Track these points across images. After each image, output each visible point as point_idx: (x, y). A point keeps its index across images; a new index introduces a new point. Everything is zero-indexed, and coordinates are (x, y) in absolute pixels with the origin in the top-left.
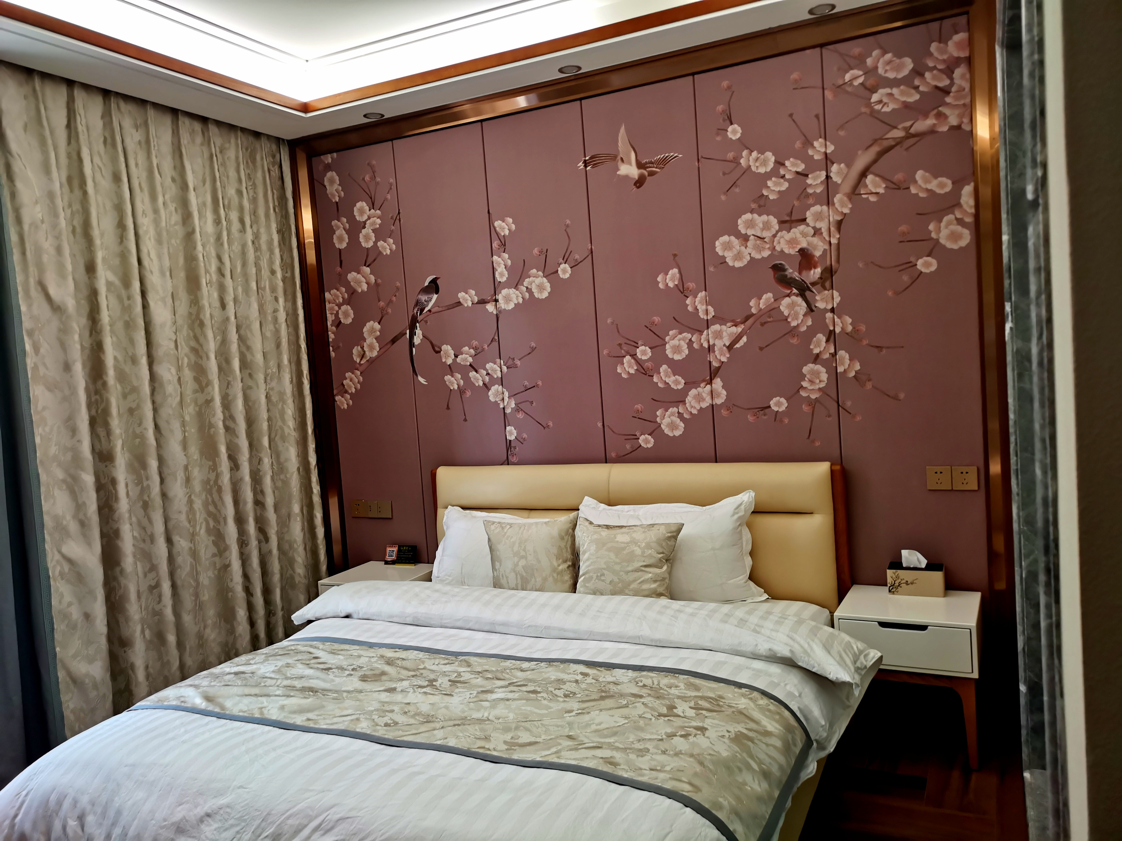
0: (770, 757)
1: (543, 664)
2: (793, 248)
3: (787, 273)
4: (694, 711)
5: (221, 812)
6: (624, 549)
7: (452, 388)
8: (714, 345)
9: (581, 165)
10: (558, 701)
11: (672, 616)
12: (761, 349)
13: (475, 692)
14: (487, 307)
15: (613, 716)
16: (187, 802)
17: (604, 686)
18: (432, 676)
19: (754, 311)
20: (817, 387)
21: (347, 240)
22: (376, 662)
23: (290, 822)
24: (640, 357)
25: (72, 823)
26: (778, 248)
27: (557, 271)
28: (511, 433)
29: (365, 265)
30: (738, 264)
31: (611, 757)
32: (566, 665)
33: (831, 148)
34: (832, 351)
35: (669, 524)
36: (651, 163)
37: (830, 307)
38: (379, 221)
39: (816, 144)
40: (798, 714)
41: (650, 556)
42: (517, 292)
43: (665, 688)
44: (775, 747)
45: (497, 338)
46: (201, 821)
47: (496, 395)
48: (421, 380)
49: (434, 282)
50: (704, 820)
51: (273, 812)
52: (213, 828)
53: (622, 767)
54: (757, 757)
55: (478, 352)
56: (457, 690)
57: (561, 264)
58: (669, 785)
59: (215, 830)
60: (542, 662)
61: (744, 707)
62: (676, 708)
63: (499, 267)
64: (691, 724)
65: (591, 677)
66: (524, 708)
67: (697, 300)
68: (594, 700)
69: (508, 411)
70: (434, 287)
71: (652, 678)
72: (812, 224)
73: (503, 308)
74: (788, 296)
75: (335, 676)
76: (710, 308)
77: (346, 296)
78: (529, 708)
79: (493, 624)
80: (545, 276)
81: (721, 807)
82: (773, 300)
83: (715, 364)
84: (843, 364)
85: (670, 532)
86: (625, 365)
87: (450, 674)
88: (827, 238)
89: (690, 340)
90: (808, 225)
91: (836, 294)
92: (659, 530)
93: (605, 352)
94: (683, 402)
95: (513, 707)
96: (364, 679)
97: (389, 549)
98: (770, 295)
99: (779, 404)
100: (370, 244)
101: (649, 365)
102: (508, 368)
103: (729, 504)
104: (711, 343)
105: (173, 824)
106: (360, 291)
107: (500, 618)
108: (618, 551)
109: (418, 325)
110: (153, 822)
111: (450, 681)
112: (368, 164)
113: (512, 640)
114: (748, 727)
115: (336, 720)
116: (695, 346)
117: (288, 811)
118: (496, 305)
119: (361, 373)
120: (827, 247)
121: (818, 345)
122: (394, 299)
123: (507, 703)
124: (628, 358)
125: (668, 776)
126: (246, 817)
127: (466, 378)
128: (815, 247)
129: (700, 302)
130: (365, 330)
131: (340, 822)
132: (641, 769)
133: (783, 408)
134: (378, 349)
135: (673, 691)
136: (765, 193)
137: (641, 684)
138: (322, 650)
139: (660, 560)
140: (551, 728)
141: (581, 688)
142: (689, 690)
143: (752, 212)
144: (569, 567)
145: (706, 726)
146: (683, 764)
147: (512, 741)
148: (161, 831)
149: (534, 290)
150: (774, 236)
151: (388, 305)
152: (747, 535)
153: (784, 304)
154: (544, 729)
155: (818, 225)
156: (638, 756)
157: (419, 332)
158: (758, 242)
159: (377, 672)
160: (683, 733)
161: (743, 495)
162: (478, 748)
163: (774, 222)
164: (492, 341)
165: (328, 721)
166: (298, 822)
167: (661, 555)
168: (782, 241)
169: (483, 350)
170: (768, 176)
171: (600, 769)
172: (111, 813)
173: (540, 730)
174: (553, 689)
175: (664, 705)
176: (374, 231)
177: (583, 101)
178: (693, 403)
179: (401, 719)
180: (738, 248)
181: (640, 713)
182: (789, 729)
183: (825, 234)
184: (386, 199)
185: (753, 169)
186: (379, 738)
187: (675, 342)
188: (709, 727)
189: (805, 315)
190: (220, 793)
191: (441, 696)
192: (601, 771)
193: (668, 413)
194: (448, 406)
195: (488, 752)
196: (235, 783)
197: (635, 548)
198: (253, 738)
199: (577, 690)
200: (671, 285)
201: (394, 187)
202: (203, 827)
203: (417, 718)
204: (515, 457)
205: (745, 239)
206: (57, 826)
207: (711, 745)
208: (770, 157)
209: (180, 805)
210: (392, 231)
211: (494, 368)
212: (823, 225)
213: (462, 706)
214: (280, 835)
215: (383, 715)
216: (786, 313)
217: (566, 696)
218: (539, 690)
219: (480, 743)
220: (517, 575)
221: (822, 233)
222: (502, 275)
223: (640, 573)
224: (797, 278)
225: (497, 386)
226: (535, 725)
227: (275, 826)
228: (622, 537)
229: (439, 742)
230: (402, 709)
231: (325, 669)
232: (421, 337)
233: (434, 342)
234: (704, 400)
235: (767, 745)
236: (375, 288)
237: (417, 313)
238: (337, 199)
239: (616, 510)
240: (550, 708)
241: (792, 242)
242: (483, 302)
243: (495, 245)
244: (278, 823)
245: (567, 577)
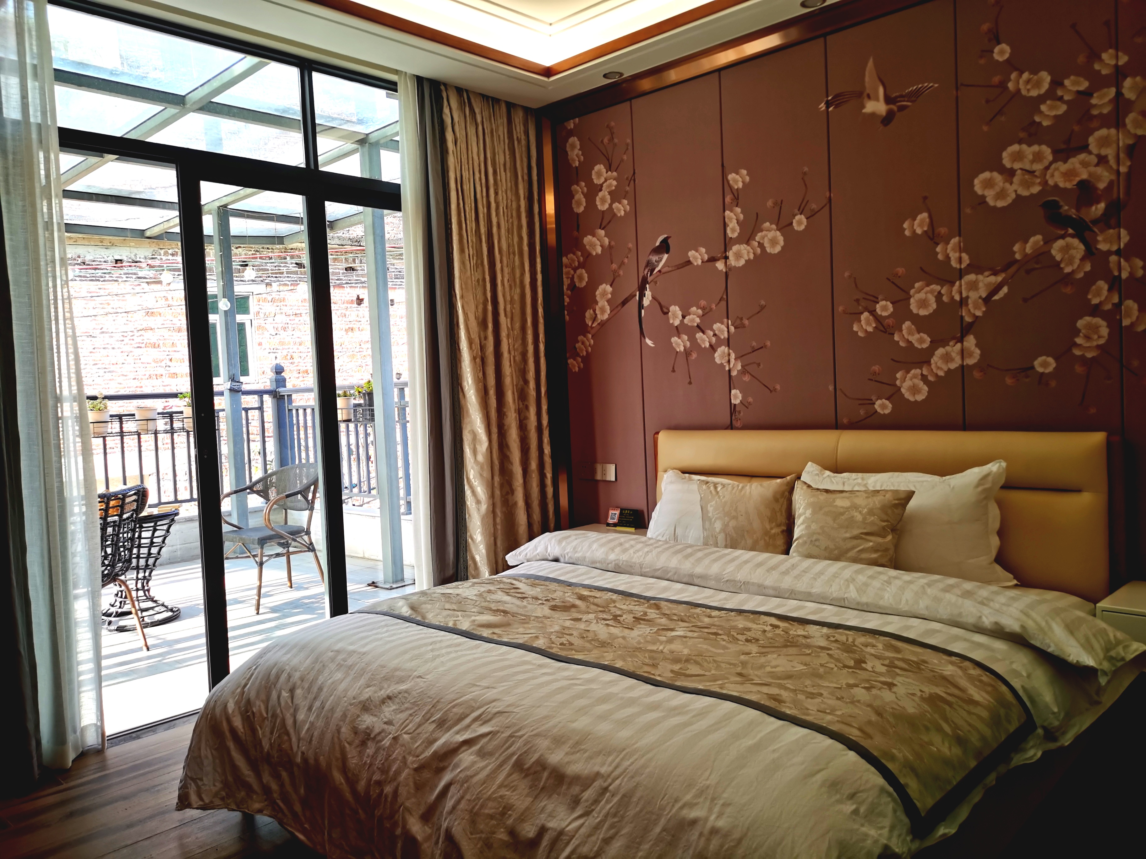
0: (970, 725)
1: (733, 613)
2: (1070, 181)
3: (1061, 211)
4: (886, 668)
5: (400, 696)
6: (842, 514)
7: (678, 350)
8: (968, 297)
9: (822, 106)
10: (738, 644)
11: (885, 581)
12: (1025, 300)
13: (656, 629)
14: (717, 265)
15: (791, 661)
16: (374, 685)
17: (792, 638)
18: (619, 613)
19: (1018, 256)
20: (1095, 343)
21: (584, 204)
22: (568, 596)
23: (455, 710)
24: (879, 313)
25: (285, 694)
26: (1051, 182)
27: (792, 223)
28: (737, 397)
29: (600, 228)
30: (1000, 204)
31: (778, 695)
32: (757, 616)
33: (1123, 59)
34: (1116, 300)
35: (897, 491)
36: (901, 96)
37: (1115, 248)
38: (615, 183)
39: (1104, 56)
40: (1021, 693)
41: (873, 523)
42: (749, 248)
43: (861, 646)
44: (979, 717)
45: (725, 297)
46: (383, 702)
47: (722, 357)
48: (649, 342)
49: (665, 241)
50: (869, 766)
51: (442, 700)
52: (392, 709)
53: (787, 704)
54: (952, 721)
55: (706, 313)
56: (639, 626)
57: (796, 215)
58: (834, 728)
59: (393, 711)
60: (732, 612)
61: (949, 673)
62: (865, 663)
63: (731, 222)
64: (878, 679)
65: (781, 629)
66: (700, 646)
67: (950, 246)
68: (778, 647)
69: (734, 373)
70: (664, 247)
71: (847, 635)
72: (1095, 151)
73: (733, 265)
74: (1063, 237)
75: (529, 604)
76: (965, 256)
77: (582, 259)
78: (705, 647)
79: (691, 576)
80: (779, 229)
81: (893, 758)
82: (1042, 243)
83: (968, 319)
84: (1129, 315)
85: (897, 500)
86: (863, 323)
87: (636, 612)
88: (1115, 167)
89: (939, 293)
90: (1090, 153)
91: (1123, 232)
92: (885, 496)
93: (841, 309)
94: (928, 363)
95: (689, 644)
96: (554, 608)
97: (611, 512)
98: (1039, 237)
99: (1045, 364)
100: (606, 206)
101: (890, 321)
102: (735, 328)
103: (974, 473)
104: (964, 295)
105: (360, 702)
106: (594, 254)
107: (699, 570)
108: (837, 515)
109: (647, 286)
110: (345, 699)
111: (634, 618)
112: (608, 126)
113: (708, 592)
114: (948, 691)
115: (517, 636)
116: (945, 299)
117: (454, 700)
118: (726, 263)
119: (592, 336)
120: (1113, 177)
121: (1098, 294)
122: (626, 260)
123: (684, 639)
124: (866, 314)
125: (836, 719)
126: (419, 703)
127: (692, 339)
128: (1099, 178)
129: (953, 249)
130: (597, 293)
131: (498, 715)
132: (808, 709)
133: (1050, 369)
134: (609, 312)
135: (869, 649)
136: (1037, 119)
137: (832, 639)
138: (525, 583)
139: (884, 528)
140: (723, 665)
141: (767, 637)
142: (887, 650)
143: (1020, 142)
144: (783, 531)
145: (895, 682)
146: (857, 711)
147: (680, 671)
148: (350, 707)
149: (767, 245)
150: (1047, 168)
151: (620, 267)
152: (994, 512)
153: (1056, 249)
154: (715, 665)
155: (1104, 152)
156: (807, 697)
157: (648, 293)
158: (1027, 177)
159: (568, 604)
160: (867, 685)
161: (992, 466)
162: (644, 672)
163: (1047, 151)
164: (720, 300)
165: (510, 637)
166: (461, 711)
167: (885, 524)
168: (1056, 174)
169: (711, 310)
170: (1042, 99)
171: (762, 703)
172: (315, 689)
173: (711, 665)
174: (735, 634)
175: (852, 659)
176: (610, 193)
177: (828, 37)
178: (940, 364)
179: (577, 642)
180: (1001, 184)
181: (823, 662)
182: (1001, 701)
183: (1112, 162)
184: (622, 160)
185: (1024, 92)
186: (552, 654)
187: (922, 295)
188: (898, 684)
189: (1082, 259)
190: (401, 680)
191: (621, 628)
192: (764, 705)
193: (909, 375)
194: (673, 368)
195: (652, 677)
196: (415, 673)
197: (856, 514)
198: (441, 641)
199: (761, 637)
200: (919, 231)
201: (630, 147)
202: (383, 707)
203: (593, 643)
204: (739, 421)
205: (1009, 174)
206: (274, 695)
207: (896, 700)
208: (1046, 78)
209: (368, 687)
210: (627, 192)
211: (721, 328)
212: (1109, 152)
213: (639, 638)
214: (445, 720)
215: (560, 635)
216: (1058, 258)
217: (747, 640)
218: (720, 632)
219: (647, 669)
220: (726, 536)
221: (1107, 162)
222: (733, 230)
223: (859, 541)
224: (1074, 216)
225: (723, 347)
226: (706, 661)
227: (442, 713)
228: (841, 502)
229: (606, 663)
230: (581, 634)
231: (521, 598)
232: (650, 298)
233: (662, 303)
234: (952, 360)
235: (969, 713)
236: (608, 250)
237: (647, 274)
238: (577, 164)
239: (841, 478)
240: (727, 648)
241: (1068, 175)
242: (713, 260)
243: (728, 199)
244: (445, 710)
245: (780, 541)
